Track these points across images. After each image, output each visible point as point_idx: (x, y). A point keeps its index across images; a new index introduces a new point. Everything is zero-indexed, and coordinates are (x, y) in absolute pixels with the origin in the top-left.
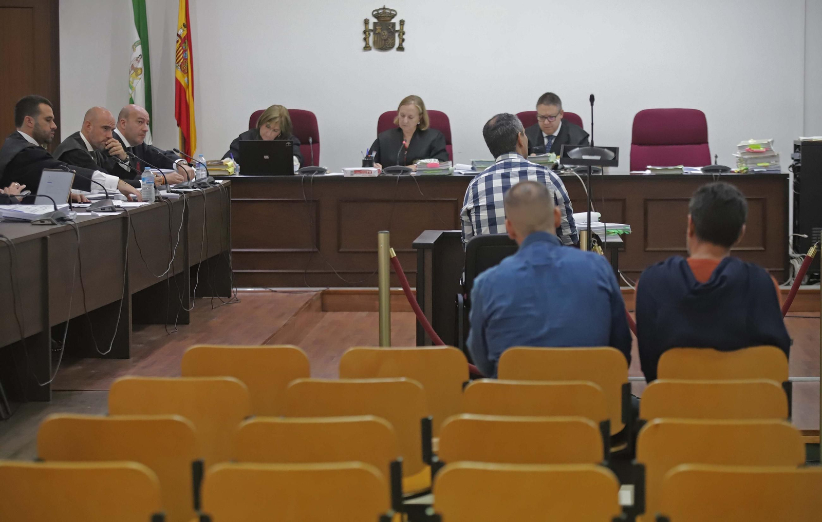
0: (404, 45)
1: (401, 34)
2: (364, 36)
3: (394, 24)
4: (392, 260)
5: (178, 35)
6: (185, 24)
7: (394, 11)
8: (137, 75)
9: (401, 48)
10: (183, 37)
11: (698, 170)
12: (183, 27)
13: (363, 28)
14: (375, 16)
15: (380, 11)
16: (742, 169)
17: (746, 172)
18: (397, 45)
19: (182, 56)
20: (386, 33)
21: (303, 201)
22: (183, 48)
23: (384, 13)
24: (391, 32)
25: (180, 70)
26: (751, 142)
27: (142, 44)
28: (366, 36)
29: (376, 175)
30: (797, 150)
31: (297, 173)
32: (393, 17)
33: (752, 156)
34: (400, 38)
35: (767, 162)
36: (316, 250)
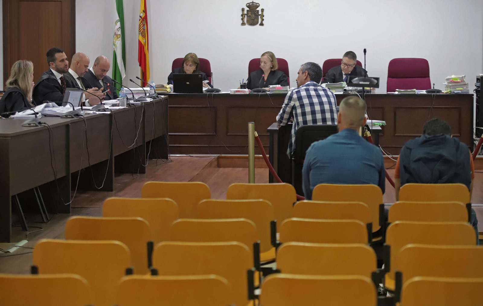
0: (264, 22)
1: (262, 16)
2: (242, 17)
3: (258, 11)
4: (256, 138)
5: (140, 17)
6: (144, 10)
7: (258, 4)
8: (118, 38)
9: (262, 24)
10: (143, 17)
11: (424, 92)
12: (143, 12)
13: (241, 13)
14: (248, 7)
15: (250, 4)
16: (448, 91)
17: (450, 93)
18: (260, 22)
19: (142, 28)
20: (254, 16)
21: (208, 107)
22: (143, 24)
23: (253, 5)
24: (257, 15)
25: (141, 35)
26: (453, 76)
27: (120, 21)
28: (243, 17)
29: (248, 93)
30: (478, 81)
31: (205, 92)
32: (258, 7)
33: (454, 84)
34: (261, 19)
35: (462, 88)
36: (214, 134)
